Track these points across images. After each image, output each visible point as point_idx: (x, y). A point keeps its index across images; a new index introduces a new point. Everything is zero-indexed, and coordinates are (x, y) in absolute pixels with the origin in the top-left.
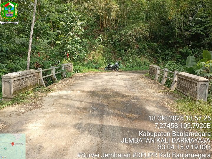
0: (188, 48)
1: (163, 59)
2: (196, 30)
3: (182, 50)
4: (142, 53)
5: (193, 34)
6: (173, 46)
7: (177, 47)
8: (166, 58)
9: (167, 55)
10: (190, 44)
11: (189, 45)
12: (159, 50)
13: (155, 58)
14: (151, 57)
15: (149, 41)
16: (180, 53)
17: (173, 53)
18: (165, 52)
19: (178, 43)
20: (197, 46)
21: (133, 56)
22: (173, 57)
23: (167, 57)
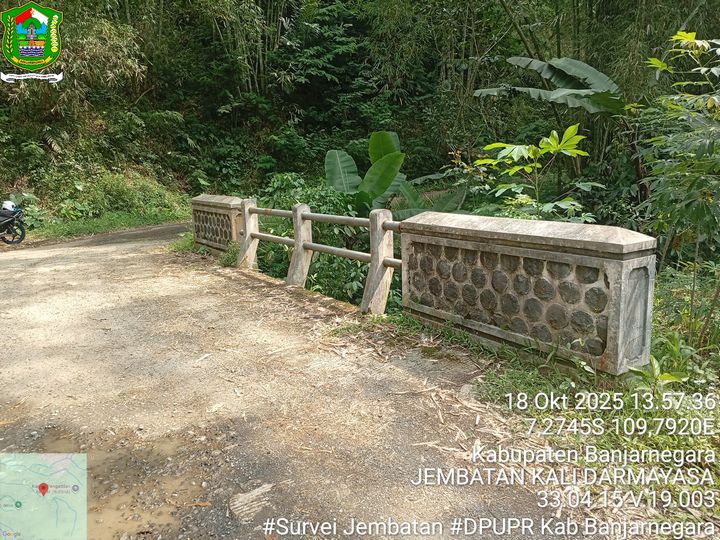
0: (291, 131)
1: (211, 174)
2: (310, 66)
3: (276, 138)
4: (123, 151)
5: (303, 80)
6: (240, 124)
7: (254, 128)
8: (224, 171)
9: (223, 157)
10: (298, 116)
11: (296, 120)
12: (190, 141)
13: (182, 171)
14: (164, 167)
15: (141, 103)
16: (269, 148)
17: (244, 149)
18: (215, 149)
19: (255, 110)
20: (319, 123)
21: (84, 167)
22: (247, 164)
23: (226, 167)
